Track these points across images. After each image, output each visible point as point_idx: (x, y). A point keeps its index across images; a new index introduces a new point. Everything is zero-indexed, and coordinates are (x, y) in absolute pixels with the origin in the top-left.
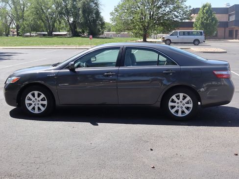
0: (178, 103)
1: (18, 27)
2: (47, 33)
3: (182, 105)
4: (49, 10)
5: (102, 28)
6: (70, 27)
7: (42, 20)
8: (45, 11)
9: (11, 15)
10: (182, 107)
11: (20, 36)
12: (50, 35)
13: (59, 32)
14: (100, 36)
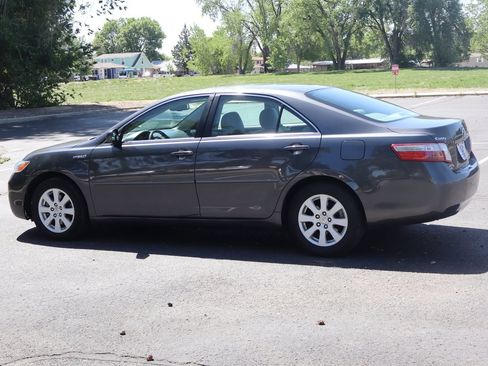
0: (318, 217)
1: (266, 52)
2: (331, 62)
3: (326, 221)
4: (338, 8)
5: (466, 43)
6: (388, 45)
7: (320, 31)
8: (327, 10)
9: (251, 25)
10: (326, 226)
11: (271, 71)
12: (340, 66)
13: (368, 57)
14: (463, 64)
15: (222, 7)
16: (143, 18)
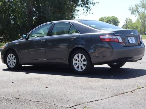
0: (78, 61)
15: (138, 12)
16: (112, 17)
